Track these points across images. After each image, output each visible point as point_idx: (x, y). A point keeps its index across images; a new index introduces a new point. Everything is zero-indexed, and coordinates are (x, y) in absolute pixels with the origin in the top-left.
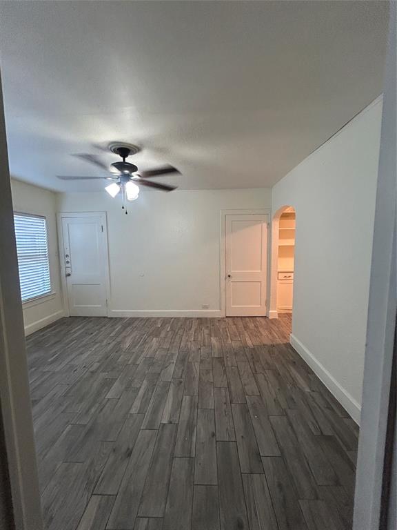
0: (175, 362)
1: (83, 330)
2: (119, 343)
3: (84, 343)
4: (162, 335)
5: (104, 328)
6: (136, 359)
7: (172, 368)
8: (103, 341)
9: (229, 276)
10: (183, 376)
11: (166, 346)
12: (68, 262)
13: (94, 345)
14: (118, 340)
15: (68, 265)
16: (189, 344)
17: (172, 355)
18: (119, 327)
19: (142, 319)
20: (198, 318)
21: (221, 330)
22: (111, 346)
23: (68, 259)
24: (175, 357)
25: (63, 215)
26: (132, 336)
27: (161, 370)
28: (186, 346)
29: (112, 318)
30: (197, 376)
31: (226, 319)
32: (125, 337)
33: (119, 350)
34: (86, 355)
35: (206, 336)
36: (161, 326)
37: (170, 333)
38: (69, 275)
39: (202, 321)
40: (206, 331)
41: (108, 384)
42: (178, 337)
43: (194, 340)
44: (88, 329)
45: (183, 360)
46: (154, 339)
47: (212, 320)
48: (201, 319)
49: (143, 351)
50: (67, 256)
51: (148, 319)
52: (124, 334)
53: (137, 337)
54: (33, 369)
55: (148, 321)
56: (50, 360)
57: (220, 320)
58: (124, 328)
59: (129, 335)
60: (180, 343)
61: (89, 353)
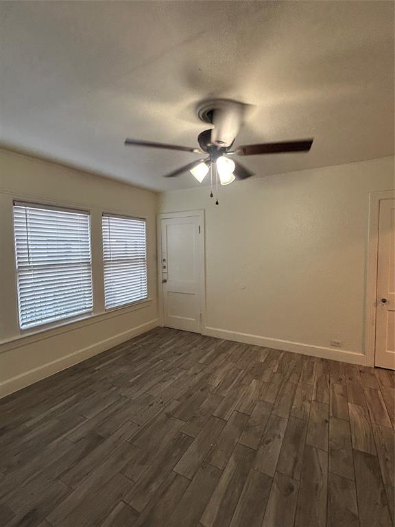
0: (282, 435)
1: (172, 347)
2: (208, 376)
3: (169, 365)
4: (266, 378)
5: (194, 349)
6: (225, 409)
7: (276, 446)
8: (188, 369)
9: (384, 301)
10: (297, 476)
11: (270, 399)
12: (165, 267)
13: (179, 371)
14: (207, 371)
15: (165, 270)
16: (308, 405)
17: (279, 419)
18: (211, 351)
19: (241, 344)
20: (322, 359)
21: (367, 392)
22: (197, 378)
23: (165, 264)
24: (284, 425)
25: (163, 216)
26: (224, 369)
27: (259, 446)
28: (302, 407)
29: (206, 337)
30: (323, 484)
31: (376, 372)
32: (216, 368)
33: (205, 388)
34: (167, 385)
35: (338, 398)
36: (265, 361)
37: (277, 376)
38: (165, 281)
39: (330, 366)
40: (338, 388)
41: (181, 442)
42: (289, 386)
43: (316, 401)
44: (178, 347)
45: (296, 437)
46: (254, 380)
47: (348, 367)
48: (327, 361)
49: (235, 400)
50: (164, 260)
51: (249, 346)
52: (215, 363)
53: (231, 372)
54: (114, 388)
55: (248, 349)
56: (131, 381)
57: (364, 371)
58: (218, 353)
59: (222, 366)
60: (293, 401)
61: (172, 382)
